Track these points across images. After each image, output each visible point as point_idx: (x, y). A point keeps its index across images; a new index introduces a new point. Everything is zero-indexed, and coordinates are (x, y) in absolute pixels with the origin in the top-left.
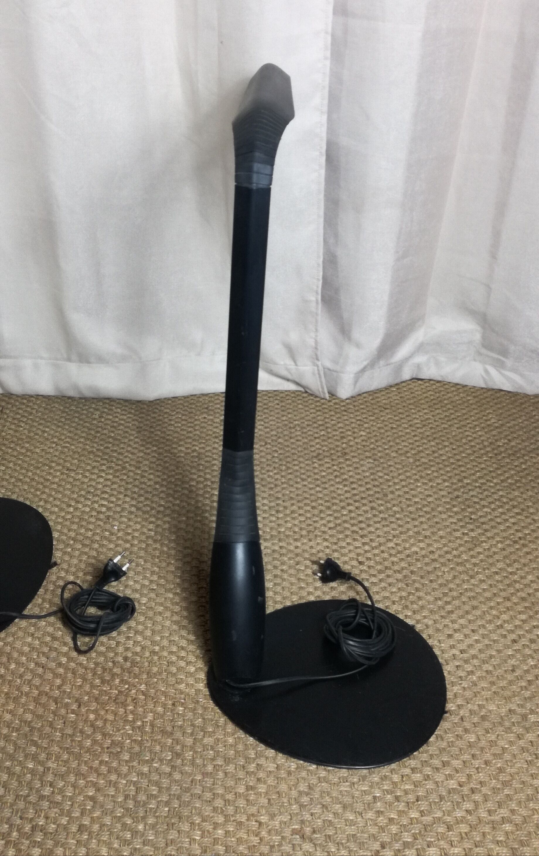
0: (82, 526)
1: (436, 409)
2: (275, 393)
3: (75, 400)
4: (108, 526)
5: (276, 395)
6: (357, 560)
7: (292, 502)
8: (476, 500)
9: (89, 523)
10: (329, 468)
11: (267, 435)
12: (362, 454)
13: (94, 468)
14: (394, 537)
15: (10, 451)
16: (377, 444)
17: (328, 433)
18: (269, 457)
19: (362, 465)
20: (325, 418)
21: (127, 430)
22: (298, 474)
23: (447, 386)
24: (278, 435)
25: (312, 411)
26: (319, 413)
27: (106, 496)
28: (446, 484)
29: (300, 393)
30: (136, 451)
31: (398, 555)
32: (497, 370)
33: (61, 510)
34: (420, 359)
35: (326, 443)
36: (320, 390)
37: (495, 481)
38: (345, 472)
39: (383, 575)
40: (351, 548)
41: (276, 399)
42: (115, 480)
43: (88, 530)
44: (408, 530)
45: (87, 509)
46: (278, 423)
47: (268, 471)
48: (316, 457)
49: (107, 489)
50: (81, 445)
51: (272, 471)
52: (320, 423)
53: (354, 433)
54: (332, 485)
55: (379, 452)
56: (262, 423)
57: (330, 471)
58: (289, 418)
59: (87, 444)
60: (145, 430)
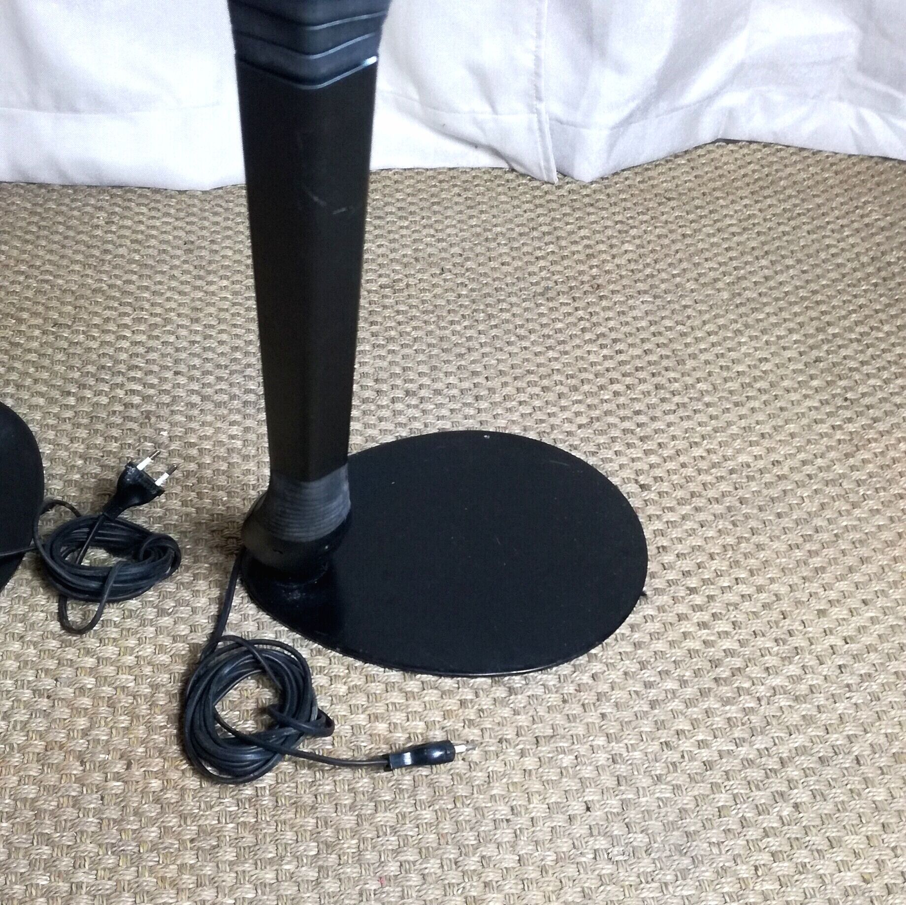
0: (97, 431)
1: (765, 198)
2: (451, 173)
3: (53, 190)
4: (148, 432)
5: (453, 177)
6: (636, 482)
7: (504, 380)
8: (853, 364)
9: (111, 425)
10: (570, 314)
11: (443, 255)
12: (630, 287)
13: (107, 320)
14: (703, 437)
16: (657, 267)
17: (561, 248)
18: (451, 296)
19: (632, 308)
20: (553, 219)
21: (165, 247)
22: (511, 327)
23: (782, 154)
24: (465, 255)
25: (527, 206)
26: (540, 211)
27: (139, 374)
28: (795, 337)
29: (500, 173)
30: (187, 288)
31: (713, 471)
32: (883, 118)
33: (52, 401)
34: (733, 99)
35: (559, 268)
36: (542, 164)
37: (886, 328)
38: (601, 320)
39: (688, 507)
40: (624, 460)
41: (454, 186)
42: (151, 343)
43: (108, 438)
44: (729, 424)
45: (104, 400)
46: (462, 230)
47: (452, 323)
48: (542, 294)
49: (139, 362)
50: (76, 277)
51: (459, 322)
52: (545, 229)
53: (611, 246)
54: (578, 347)
55: (663, 281)
56: (432, 232)
57: (571, 319)
58: (484, 221)
59: (87, 276)
60: (200, 248)
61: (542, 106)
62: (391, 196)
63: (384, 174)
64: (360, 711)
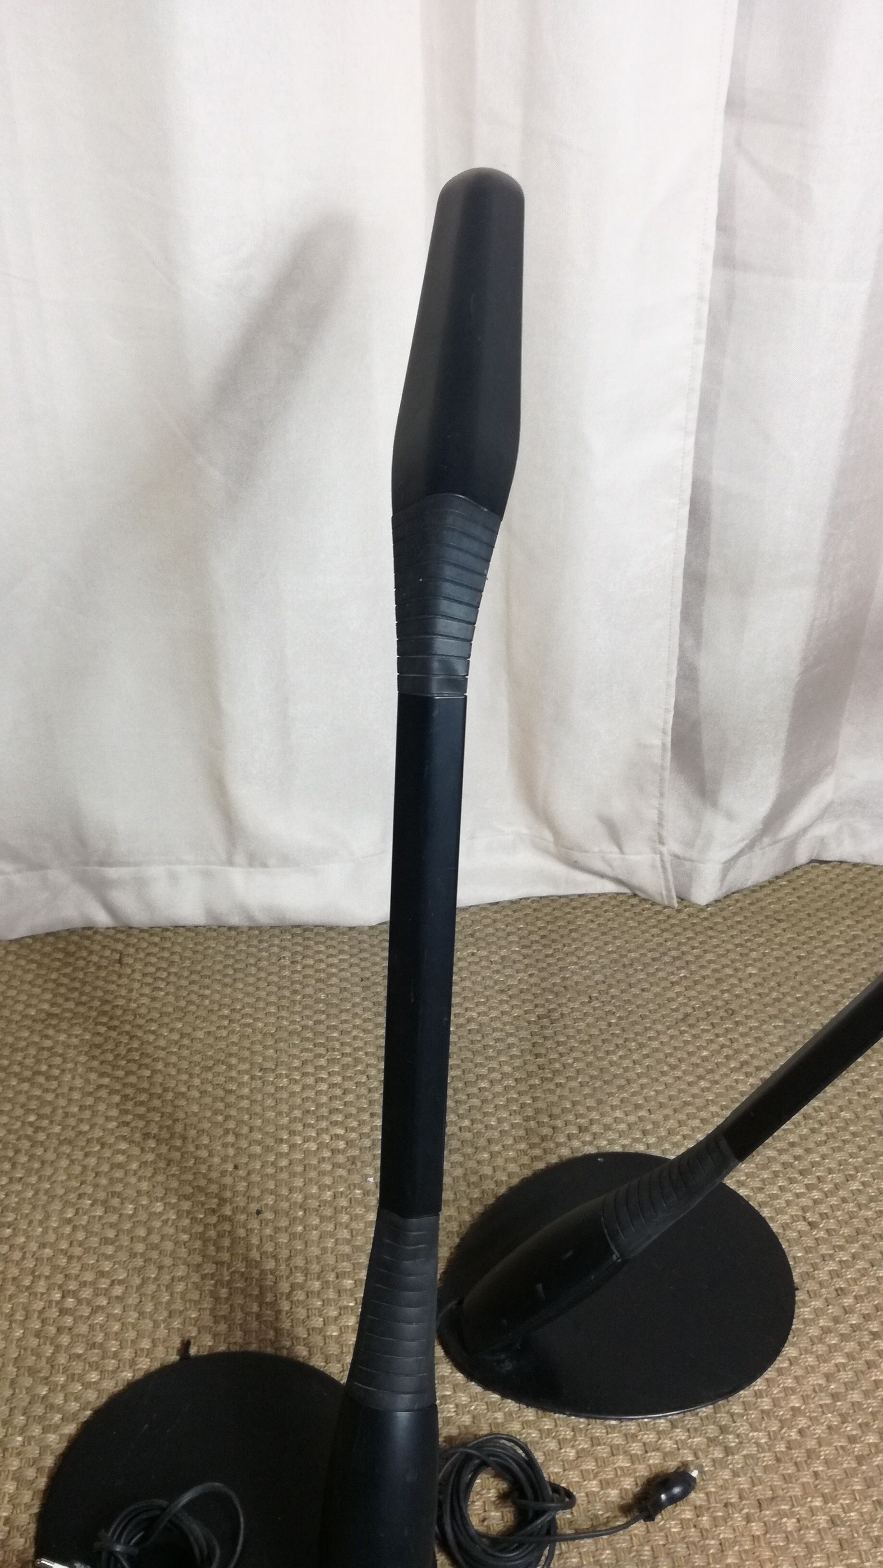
0: (311, 1180)
1: (865, 917)
2: (582, 900)
3: (242, 932)
4: (356, 1178)
5: (584, 904)
6: (805, 1219)
7: (664, 1112)
9: (322, 1173)
10: (712, 1041)
11: (589, 983)
12: (761, 1012)
13: (305, 1063)
14: (857, 1169)
15: (151, 1038)
16: (782, 990)
17: (692, 973)
18: (603, 1025)
19: (767, 1034)
20: (680, 944)
21: (345, 984)
22: (661, 1056)
23: (871, 873)
24: (608, 982)
25: (654, 931)
26: (666, 935)
27: (339, 1118)
29: (625, 898)
31: (872, 1205)
33: (267, 1149)
34: (825, 829)
36: (664, 893)
38: (742, 1047)
39: (856, 1245)
40: (789, 1196)
41: (587, 912)
42: (346, 1085)
43: (322, 1187)
45: (313, 1146)
46: (600, 957)
48: (683, 1020)
49: (338, 1104)
50: (272, 1020)
51: (614, 1052)
52: (674, 953)
53: (736, 970)
55: (789, 1005)
56: (575, 959)
57: (714, 1047)
58: (618, 947)
59: (283, 1018)
60: (375, 984)
61: (664, 849)
62: (533, 924)
63: (523, 903)
64: (592, 1476)
